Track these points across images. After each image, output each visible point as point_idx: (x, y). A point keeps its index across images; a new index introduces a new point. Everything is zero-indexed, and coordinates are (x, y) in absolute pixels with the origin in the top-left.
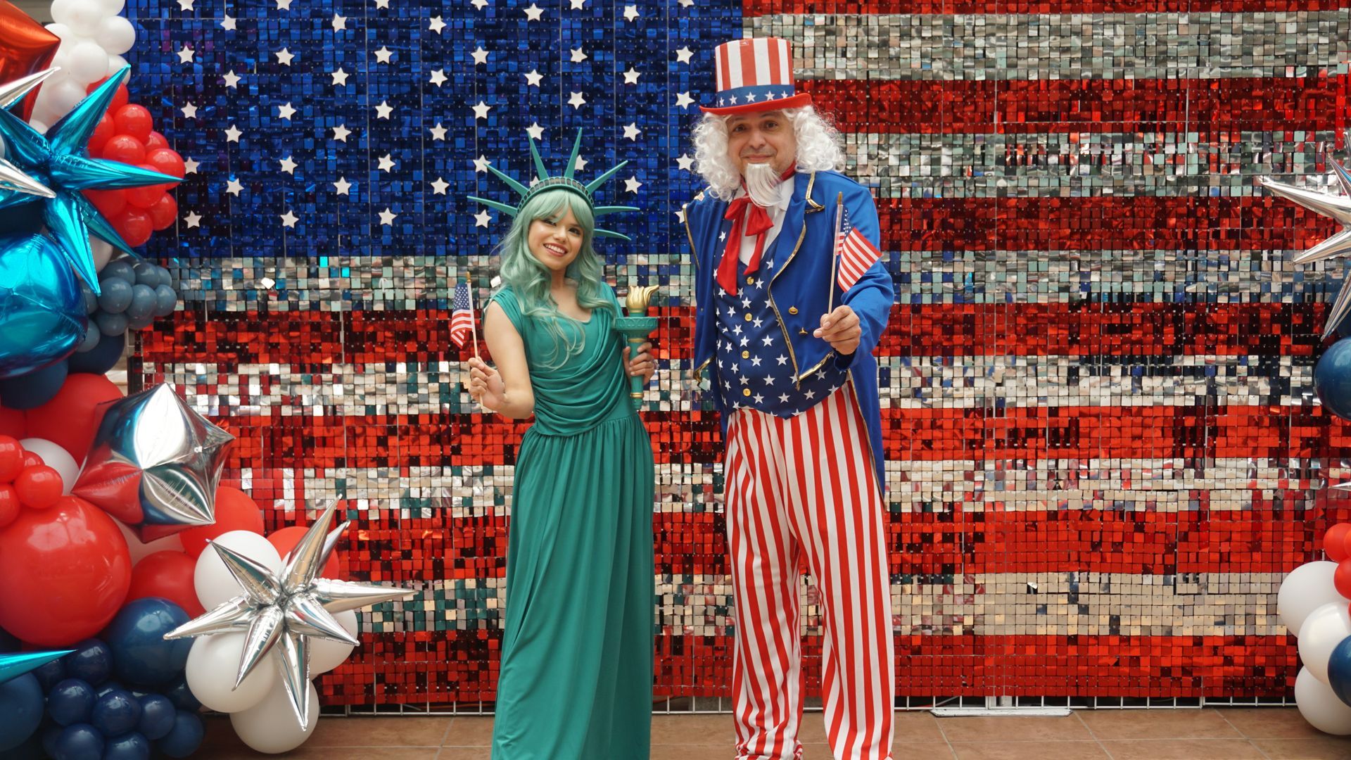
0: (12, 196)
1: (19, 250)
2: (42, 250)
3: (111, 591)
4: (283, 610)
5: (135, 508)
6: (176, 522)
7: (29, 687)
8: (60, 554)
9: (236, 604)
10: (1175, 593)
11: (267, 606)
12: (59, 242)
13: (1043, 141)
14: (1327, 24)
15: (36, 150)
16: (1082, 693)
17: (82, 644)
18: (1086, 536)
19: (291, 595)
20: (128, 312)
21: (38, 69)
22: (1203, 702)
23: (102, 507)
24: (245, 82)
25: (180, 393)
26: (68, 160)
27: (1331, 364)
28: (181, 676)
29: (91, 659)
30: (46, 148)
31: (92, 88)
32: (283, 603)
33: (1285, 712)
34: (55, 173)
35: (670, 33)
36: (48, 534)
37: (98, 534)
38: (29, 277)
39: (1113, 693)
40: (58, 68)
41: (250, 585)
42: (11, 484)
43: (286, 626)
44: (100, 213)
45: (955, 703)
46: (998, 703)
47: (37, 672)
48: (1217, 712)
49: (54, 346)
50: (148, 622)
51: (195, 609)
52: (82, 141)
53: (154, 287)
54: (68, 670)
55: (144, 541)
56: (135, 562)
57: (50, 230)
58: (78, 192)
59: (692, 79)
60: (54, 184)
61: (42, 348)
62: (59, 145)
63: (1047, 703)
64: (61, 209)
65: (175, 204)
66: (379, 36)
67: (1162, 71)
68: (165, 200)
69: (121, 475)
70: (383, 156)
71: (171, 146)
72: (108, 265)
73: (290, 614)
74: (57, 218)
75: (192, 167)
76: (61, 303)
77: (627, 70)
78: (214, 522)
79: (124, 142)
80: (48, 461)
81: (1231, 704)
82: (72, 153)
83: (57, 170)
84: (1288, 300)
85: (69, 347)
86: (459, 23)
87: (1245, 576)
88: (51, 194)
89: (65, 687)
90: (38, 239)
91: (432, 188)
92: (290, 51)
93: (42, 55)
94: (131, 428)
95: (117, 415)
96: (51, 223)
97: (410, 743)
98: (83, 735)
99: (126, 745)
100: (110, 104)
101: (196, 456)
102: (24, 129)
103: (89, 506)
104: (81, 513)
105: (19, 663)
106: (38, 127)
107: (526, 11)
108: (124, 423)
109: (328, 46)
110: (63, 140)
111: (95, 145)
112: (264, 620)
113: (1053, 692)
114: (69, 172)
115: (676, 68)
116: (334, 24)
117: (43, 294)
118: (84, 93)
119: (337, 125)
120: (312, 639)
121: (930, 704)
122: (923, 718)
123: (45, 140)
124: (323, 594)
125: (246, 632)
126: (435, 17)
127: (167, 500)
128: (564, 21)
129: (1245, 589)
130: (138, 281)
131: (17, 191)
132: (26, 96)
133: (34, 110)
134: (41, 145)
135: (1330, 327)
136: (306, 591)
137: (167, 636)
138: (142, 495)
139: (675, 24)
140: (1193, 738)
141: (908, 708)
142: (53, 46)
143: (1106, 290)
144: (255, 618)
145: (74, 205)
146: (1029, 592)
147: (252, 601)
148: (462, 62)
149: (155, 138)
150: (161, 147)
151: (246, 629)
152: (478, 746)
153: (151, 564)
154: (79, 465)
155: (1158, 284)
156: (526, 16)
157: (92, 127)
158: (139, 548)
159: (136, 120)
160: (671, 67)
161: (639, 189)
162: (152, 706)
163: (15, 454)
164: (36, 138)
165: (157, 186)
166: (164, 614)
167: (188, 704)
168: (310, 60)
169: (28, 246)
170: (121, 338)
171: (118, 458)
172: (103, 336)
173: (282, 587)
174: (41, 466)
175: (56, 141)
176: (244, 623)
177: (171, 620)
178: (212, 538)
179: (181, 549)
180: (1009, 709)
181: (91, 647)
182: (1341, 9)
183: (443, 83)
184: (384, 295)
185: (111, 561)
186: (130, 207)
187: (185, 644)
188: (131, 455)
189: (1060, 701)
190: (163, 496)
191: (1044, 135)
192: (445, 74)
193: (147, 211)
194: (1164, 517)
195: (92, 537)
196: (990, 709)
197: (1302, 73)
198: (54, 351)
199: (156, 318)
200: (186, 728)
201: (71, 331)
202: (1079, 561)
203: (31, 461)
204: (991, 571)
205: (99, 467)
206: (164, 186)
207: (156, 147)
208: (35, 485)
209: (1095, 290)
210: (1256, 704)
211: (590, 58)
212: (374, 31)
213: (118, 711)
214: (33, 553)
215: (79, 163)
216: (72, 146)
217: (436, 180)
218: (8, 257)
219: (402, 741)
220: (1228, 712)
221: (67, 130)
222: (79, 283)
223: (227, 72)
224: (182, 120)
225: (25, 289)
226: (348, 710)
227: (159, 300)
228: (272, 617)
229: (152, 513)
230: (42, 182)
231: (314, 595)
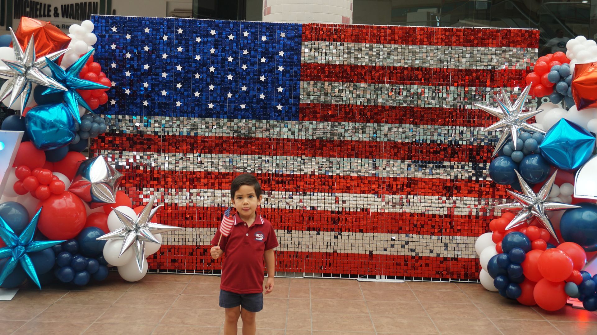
0: (53, 89)
1: (55, 108)
2: (62, 108)
3: (79, 223)
4: (137, 233)
5: (89, 197)
6: (103, 202)
7: (50, 252)
8: (63, 210)
9: (121, 230)
10: (441, 242)
11: (131, 231)
12: (68, 106)
13: (401, 87)
14: (498, 52)
15: (61, 75)
16: (409, 276)
17: (69, 240)
18: (412, 222)
19: (139, 228)
20: (90, 131)
21: (63, 49)
22: (450, 280)
23: (79, 196)
24: (133, 56)
25: (106, 159)
26: (72, 79)
27: (494, 165)
28: (101, 253)
29: (72, 246)
30: (65, 75)
31: (81, 56)
32: (137, 230)
33: (478, 285)
34: (68, 83)
35: (277, 46)
36: (60, 203)
37: (76, 204)
38: (58, 117)
39: (419, 276)
40: (70, 48)
41: (125, 224)
42: (48, 185)
43: (137, 238)
44: (82, 98)
45: (366, 277)
46: (380, 278)
47: (53, 248)
48: (454, 284)
49: (64, 141)
50: (91, 234)
51: (107, 231)
52: (77, 73)
53: (99, 124)
54: (64, 248)
55: (92, 208)
56: (88, 215)
57: (65, 102)
58: (75, 90)
59: (284, 62)
60: (67, 86)
61: (60, 141)
62: (69, 74)
63: (396, 279)
64: (69, 95)
65: (107, 96)
66: (179, 43)
67: (442, 65)
68: (104, 95)
69: (84, 185)
70: (178, 83)
71: (107, 77)
72: (84, 116)
73: (139, 234)
74: (68, 98)
75: (114, 84)
76: (68, 126)
77: (262, 58)
78: (115, 202)
79: (91, 75)
80: (60, 179)
81: (460, 281)
82: (74, 77)
83: (68, 82)
84: (483, 144)
85: (69, 141)
86: (206, 40)
87: (466, 238)
88: (66, 90)
89: (63, 255)
90: (61, 105)
91: (195, 95)
92: (148, 47)
93: (65, 44)
94: (89, 169)
95: (84, 165)
96: (66, 100)
97: (178, 281)
98: (68, 270)
99: (82, 274)
100: (88, 62)
101: (110, 180)
102: (58, 68)
103: (74, 195)
104: (71, 197)
105: (48, 244)
106: (63, 69)
107: (229, 36)
108: (86, 168)
109: (161, 45)
110: (71, 73)
111: (82, 75)
112: (130, 235)
113: (399, 275)
114: (73, 83)
115: (278, 57)
116: (164, 38)
117: (61, 122)
118: (78, 58)
119: (163, 72)
120: (146, 242)
121: (357, 277)
122: (354, 281)
123: (65, 72)
124: (150, 228)
125: (124, 239)
126: (198, 37)
127: (100, 194)
128: (241, 41)
129: (465, 242)
130: (94, 121)
131: (55, 88)
132: (59, 57)
133: (62, 62)
134: (63, 73)
135: (494, 153)
136: (145, 226)
137: (98, 239)
138: (91, 193)
139: (279, 43)
140: (444, 290)
141: (349, 278)
142: (69, 41)
143: (421, 138)
144: (127, 235)
145: (74, 94)
146: (392, 240)
147: (126, 229)
148: (206, 53)
149: (102, 74)
150: (104, 77)
151: (124, 238)
152: (201, 283)
153: (93, 216)
154: (71, 181)
155: (439, 138)
156: (229, 38)
157: (81, 68)
158: (90, 211)
159: (95, 67)
160: (276, 57)
161: (264, 98)
162: (91, 262)
163: (50, 175)
164: (62, 71)
165: (101, 90)
166: (97, 232)
167: (103, 263)
168: (155, 50)
169: (58, 107)
170: (87, 140)
171: (84, 179)
172: (81, 139)
173: (136, 225)
174: (58, 180)
175: (69, 73)
176: (123, 236)
177: (99, 234)
178: (115, 207)
179: (103, 212)
180: (384, 280)
181: (72, 241)
182: (503, 47)
183: (200, 59)
184: (176, 130)
185: (80, 214)
186: (92, 96)
187: (103, 243)
188: (88, 178)
189: (401, 278)
190: (98, 193)
191: (402, 85)
192: (200, 56)
193: (98, 98)
194: (438, 217)
195: (74, 205)
196: (377, 280)
197: (489, 68)
198: (64, 142)
199: (99, 135)
200: (102, 271)
201: (70, 135)
202: (409, 230)
203: (55, 178)
204: (379, 232)
205: (78, 182)
206: (104, 90)
207: (102, 77)
208: (56, 186)
209: (417, 138)
210: (468, 282)
211: (250, 53)
212: (177, 41)
213: (80, 263)
214: (54, 209)
215: (76, 80)
216: (74, 74)
217: (196, 92)
218: (51, 110)
219: (176, 281)
220: (458, 284)
221: (72, 69)
222: (74, 121)
223: (127, 53)
224: (111, 68)
225: (55, 121)
226: (158, 271)
227: (100, 128)
228: (132, 235)
229: (95, 198)
230: (64, 86)
231: (147, 228)
